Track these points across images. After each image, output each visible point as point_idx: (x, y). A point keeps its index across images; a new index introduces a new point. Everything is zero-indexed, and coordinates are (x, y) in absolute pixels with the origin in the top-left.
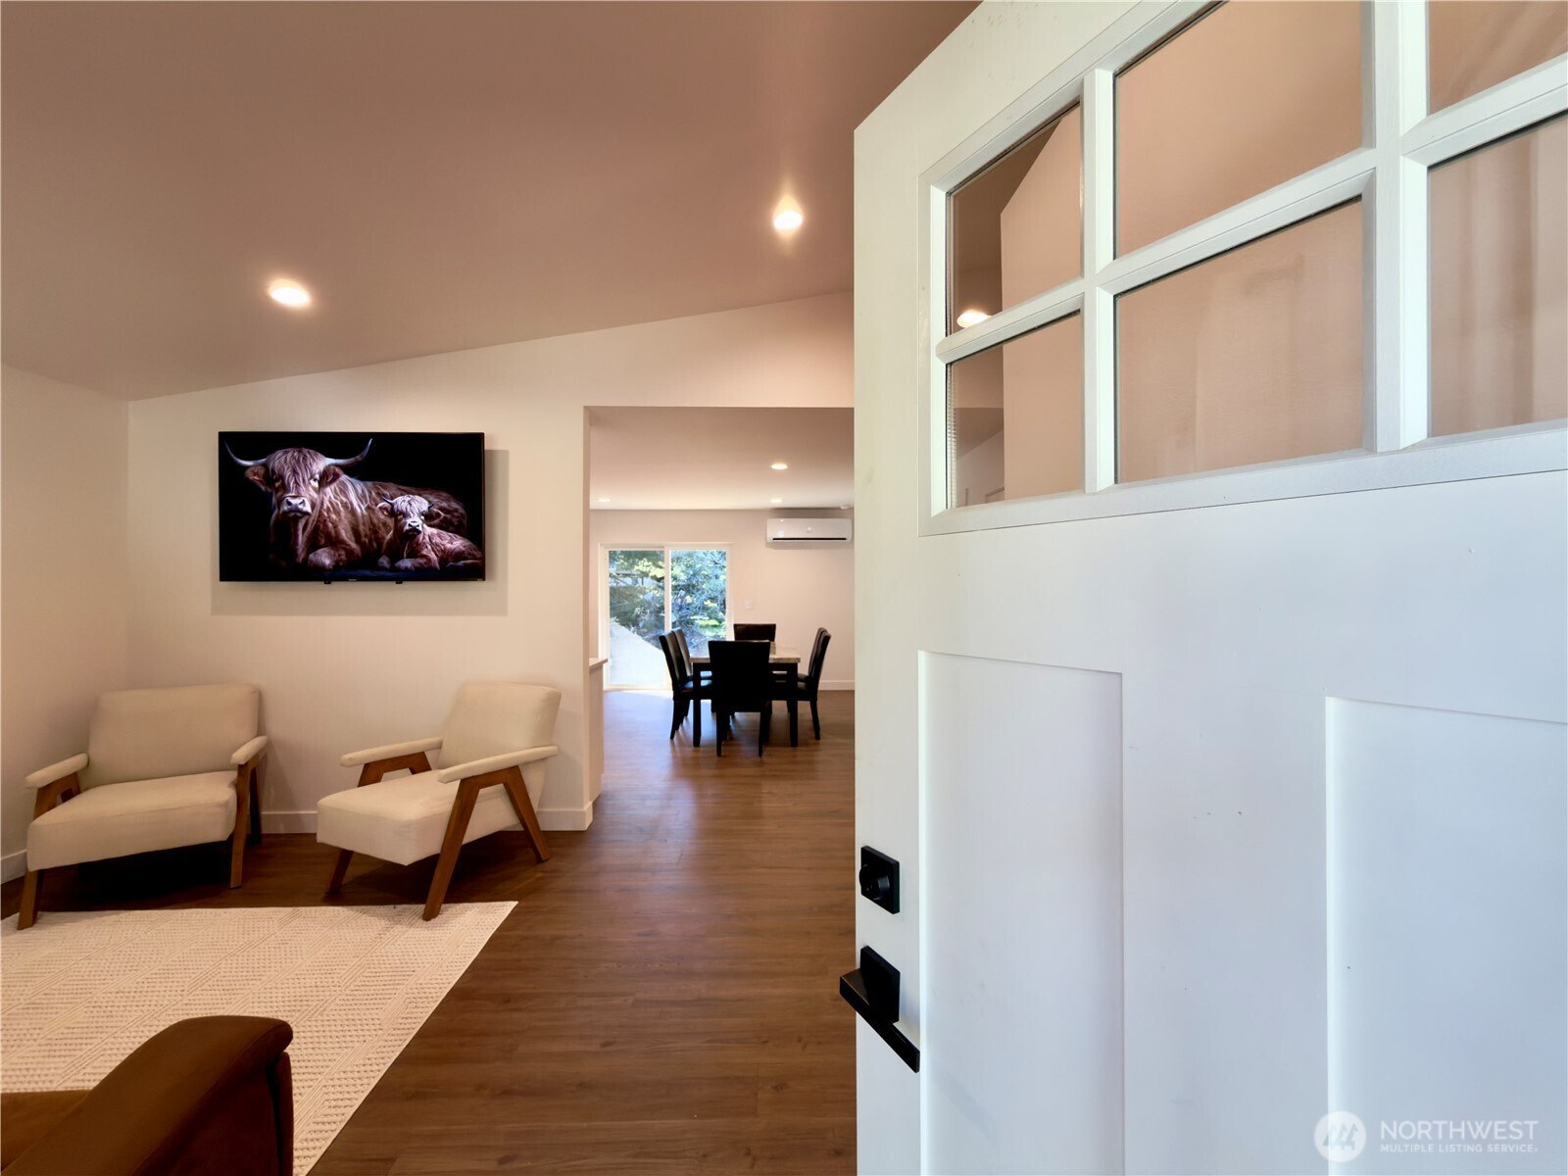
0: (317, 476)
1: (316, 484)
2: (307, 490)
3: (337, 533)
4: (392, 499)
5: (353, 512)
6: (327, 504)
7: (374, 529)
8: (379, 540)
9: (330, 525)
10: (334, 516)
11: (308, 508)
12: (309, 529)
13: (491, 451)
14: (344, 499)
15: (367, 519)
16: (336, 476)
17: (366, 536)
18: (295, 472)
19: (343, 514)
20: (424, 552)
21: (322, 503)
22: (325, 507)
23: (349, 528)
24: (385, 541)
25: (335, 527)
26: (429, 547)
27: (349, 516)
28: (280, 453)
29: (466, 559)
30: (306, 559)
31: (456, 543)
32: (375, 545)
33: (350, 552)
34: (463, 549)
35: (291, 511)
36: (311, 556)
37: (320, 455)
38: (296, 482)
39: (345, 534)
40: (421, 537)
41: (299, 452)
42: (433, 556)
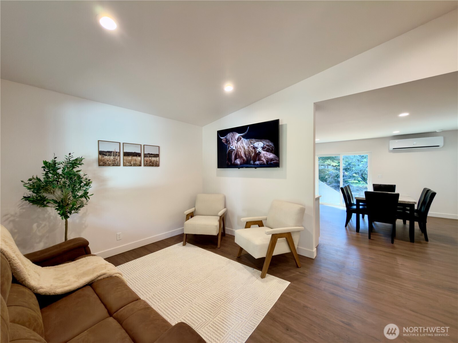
0: (236, 139)
1: (236, 142)
2: (234, 143)
3: (241, 154)
4: (254, 144)
5: (244, 148)
6: (239, 147)
7: (249, 153)
8: (250, 156)
9: (239, 152)
10: (240, 150)
11: (234, 148)
12: (235, 154)
13: (282, 125)
14: (243, 145)
15: (248, 150)
16: (241, 139)
17: (247, 155)
18: (232, 139)
19: (242, 149)
20: (262, 159)
21: (238, 147)
22: (238, 148)
23: (243, 153)
24: (252, 156)
25: (240, 153)
26: (263, 157)
27: (243, 149)
28: (229, 134)
29: (274, 160)
30: (234, 162)
31: (271, 156)
32: (250, 157)
33: (244, 160)
34: (273, 157)
35: (231, 149)
36: (235, 161)
37: (237, 133)
38: (232, 142)
39: (243, 155)
40: (261, 154)
41: (233, 133)
42: (264, 160)
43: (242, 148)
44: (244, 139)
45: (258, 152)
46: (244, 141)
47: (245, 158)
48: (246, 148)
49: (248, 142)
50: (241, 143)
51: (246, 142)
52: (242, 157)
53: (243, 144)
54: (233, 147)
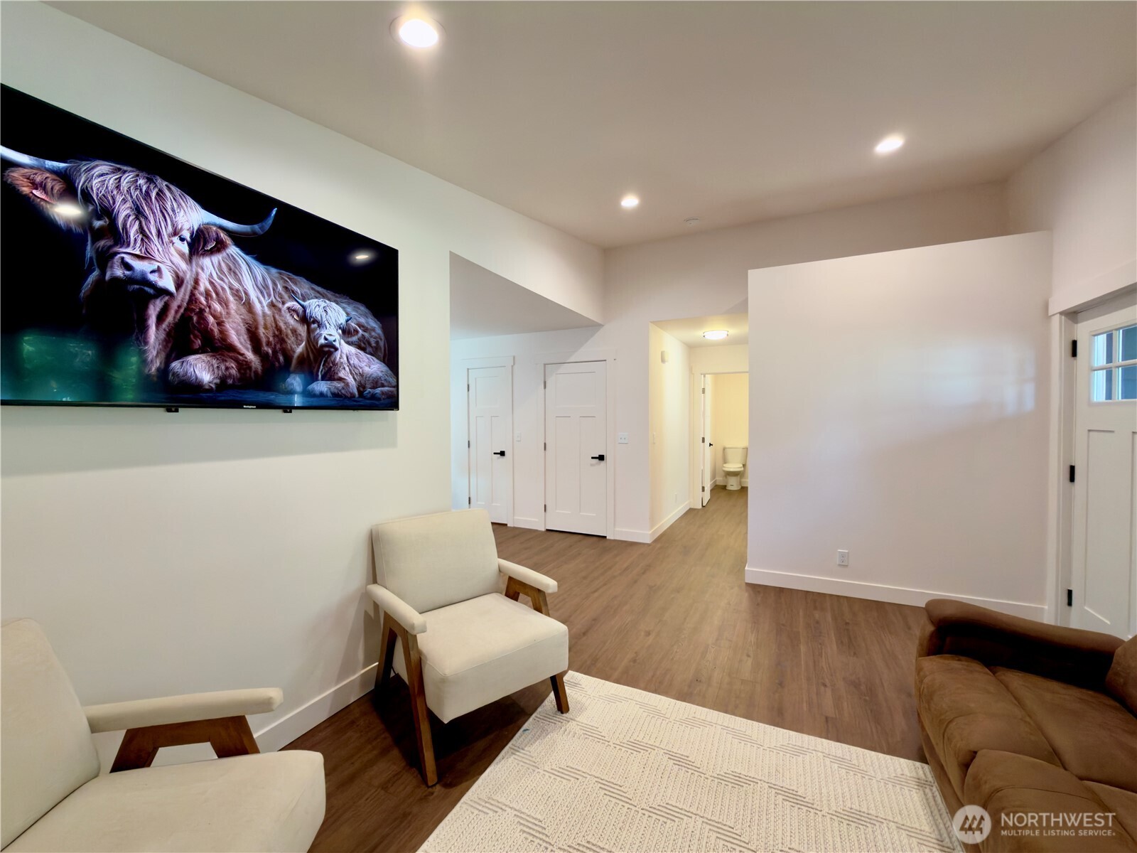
3: (223, 333)
8: (287, 352)
19: (232, 307)
43: (231, 298)
44: (247, 258)
45: (322, 341)
46: (244, 267)
47: (250, 355)
48: (261, 305)
49: (275, 284)
50: (221, 270)
51: (260, 279)
52: (232, 348)
53: (239, 281)
54: (158, 270)
